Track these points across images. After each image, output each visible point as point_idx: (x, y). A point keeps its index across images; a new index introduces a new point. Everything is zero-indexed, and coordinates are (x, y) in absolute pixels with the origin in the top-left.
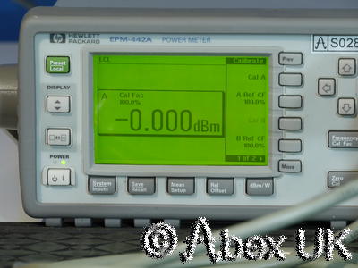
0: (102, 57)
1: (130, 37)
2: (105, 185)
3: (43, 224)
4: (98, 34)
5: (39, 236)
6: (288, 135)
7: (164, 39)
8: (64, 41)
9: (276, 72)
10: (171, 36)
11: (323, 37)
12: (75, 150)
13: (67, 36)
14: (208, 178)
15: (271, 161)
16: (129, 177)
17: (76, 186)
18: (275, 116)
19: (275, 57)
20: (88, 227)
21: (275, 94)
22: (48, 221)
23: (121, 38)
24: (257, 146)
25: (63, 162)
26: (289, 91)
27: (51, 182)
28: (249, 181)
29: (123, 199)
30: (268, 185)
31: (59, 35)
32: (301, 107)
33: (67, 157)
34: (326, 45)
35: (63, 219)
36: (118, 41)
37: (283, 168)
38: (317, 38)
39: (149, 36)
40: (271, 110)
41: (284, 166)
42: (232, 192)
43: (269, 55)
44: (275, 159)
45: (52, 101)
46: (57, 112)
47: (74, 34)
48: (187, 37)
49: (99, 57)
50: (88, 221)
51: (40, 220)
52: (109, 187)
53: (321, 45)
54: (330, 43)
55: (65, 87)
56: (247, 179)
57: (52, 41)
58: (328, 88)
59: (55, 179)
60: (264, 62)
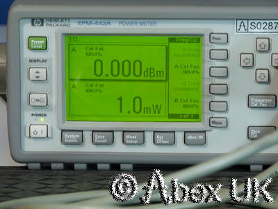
0: (72, 37)
1: (94, 21)
2: (74, 137)
3: (26, 168)
4: (69, 19)
5: (24, 177)
6: (217, 98)
7: (120, 23)
8: (42, 25)
9: (207, 49)
10: (125, 21)
11: (244, 21)
12: (51, 110)
13: (45, 20)
14: (155, 132)
15: (204, 118)
16: (93, 131)
17: (52, 138)
18: (207, 83)
19: (207, 37)
20: (61, 170)
21: (207, 66)
22: (30, 166)
23: (87, 22)
24: (193, 106)
25: (42, 119)
26: (217, 64)
27: (32, 135)
28: (186, 134)
29: (89, 148)
30: (201, 137)
31: (38, 20)
32: (227, 76)
33: (45, 115)
34: (246, 28)
35: (42, 164)
36: (85, 24)
37: (213, 124)
38: (239, 22)
39: (108, 20)
40: (204, 78)
41: (214, 122)
42: (173, 143)
43: (202, 35)
44: (207, 117)
45: (33, 71)
46: (37, 80)
47: (50, 19)
48: (138, 21)
49: (70, 37)
50: (61, 166)
51: (24, 165)
52: (77, 138)
53: (242, 28)
54: (250, 26)
55: (43, 61)
56: (185, 132)
57: (33, 25)
58: (248, 61)
59: (35, 132)
60: (199, 41)
